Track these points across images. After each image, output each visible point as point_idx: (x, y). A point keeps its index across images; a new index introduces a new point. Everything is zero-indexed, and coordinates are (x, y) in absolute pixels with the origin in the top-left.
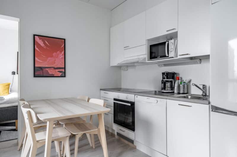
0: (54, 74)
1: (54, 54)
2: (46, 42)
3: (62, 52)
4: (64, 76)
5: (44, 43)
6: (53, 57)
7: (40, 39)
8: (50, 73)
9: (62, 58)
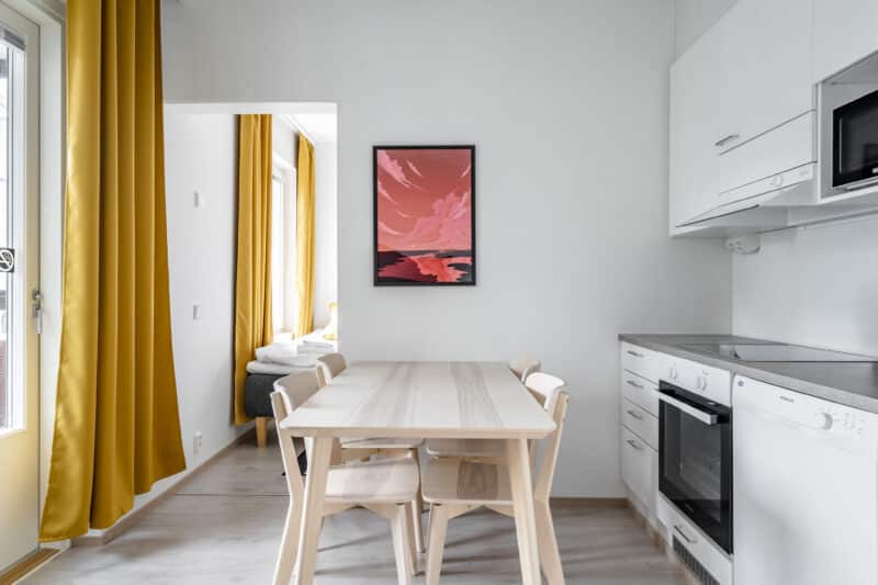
0: (434, 274)
1: (438, 204)
2: (411, 165)
3: (461, 195)
4: (470, 280)
5: (406, 170)
6: (433, 215)
7: (392, 159)
8: (424, 272)
9: (463, 217)
